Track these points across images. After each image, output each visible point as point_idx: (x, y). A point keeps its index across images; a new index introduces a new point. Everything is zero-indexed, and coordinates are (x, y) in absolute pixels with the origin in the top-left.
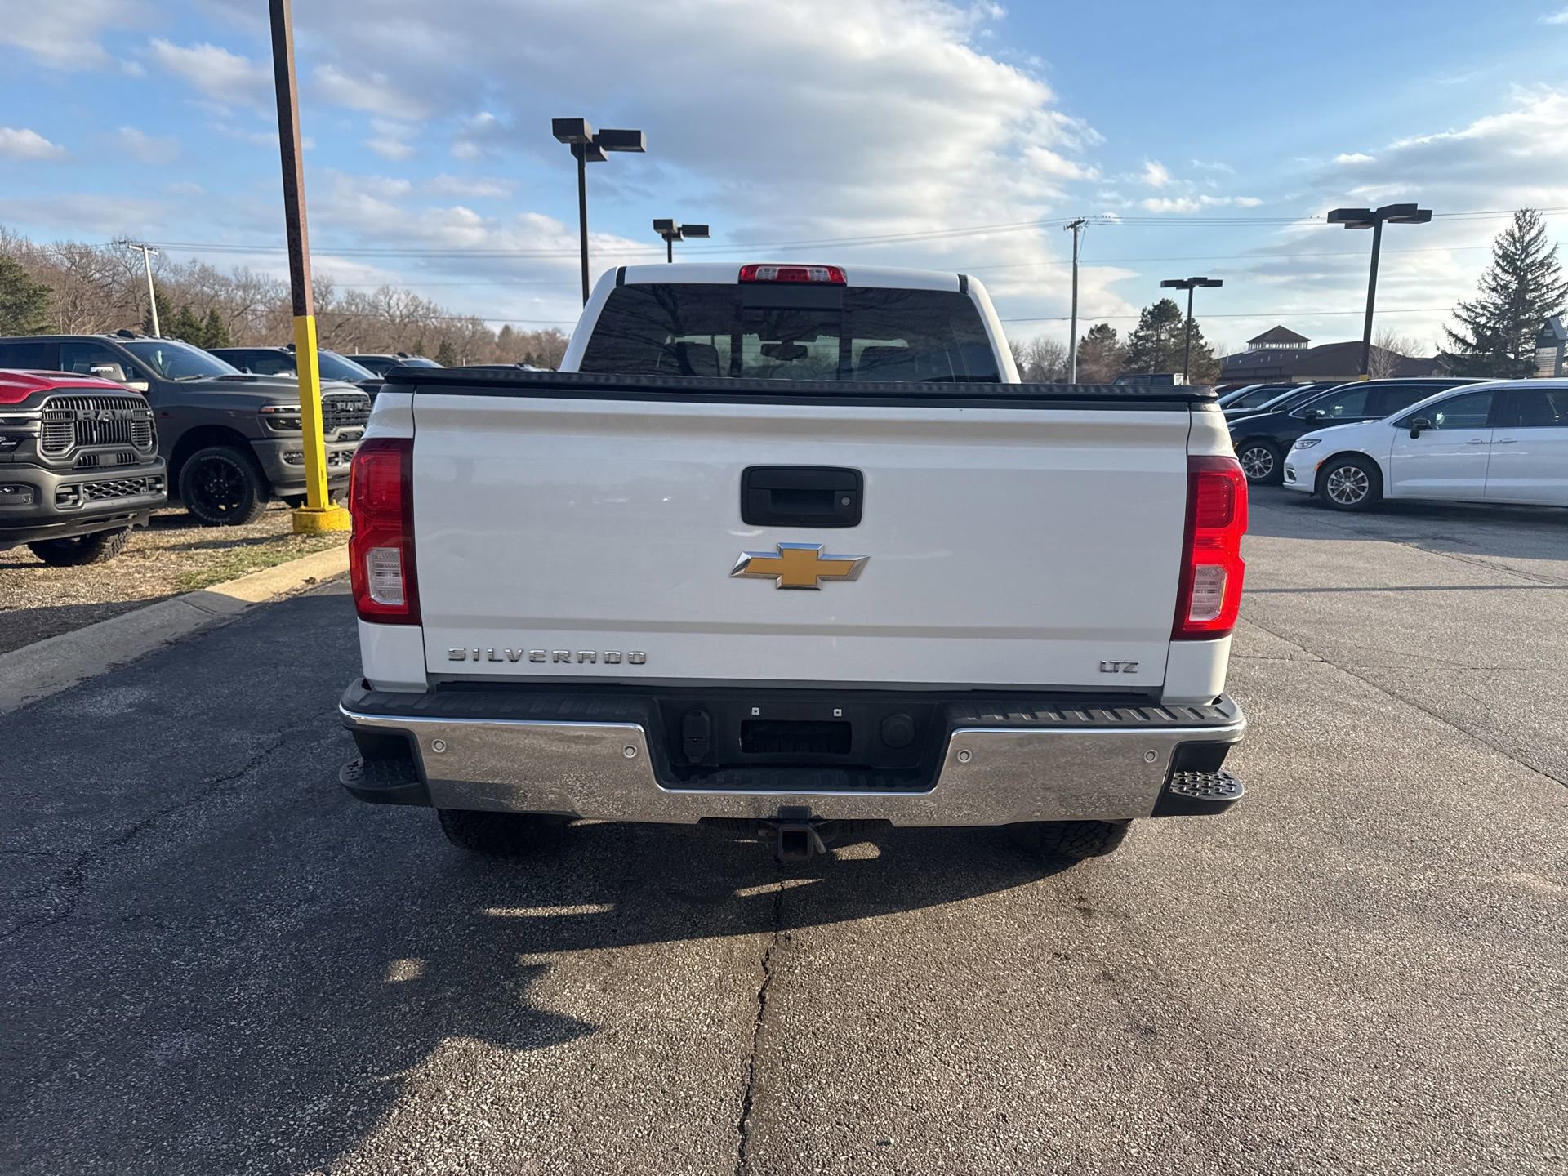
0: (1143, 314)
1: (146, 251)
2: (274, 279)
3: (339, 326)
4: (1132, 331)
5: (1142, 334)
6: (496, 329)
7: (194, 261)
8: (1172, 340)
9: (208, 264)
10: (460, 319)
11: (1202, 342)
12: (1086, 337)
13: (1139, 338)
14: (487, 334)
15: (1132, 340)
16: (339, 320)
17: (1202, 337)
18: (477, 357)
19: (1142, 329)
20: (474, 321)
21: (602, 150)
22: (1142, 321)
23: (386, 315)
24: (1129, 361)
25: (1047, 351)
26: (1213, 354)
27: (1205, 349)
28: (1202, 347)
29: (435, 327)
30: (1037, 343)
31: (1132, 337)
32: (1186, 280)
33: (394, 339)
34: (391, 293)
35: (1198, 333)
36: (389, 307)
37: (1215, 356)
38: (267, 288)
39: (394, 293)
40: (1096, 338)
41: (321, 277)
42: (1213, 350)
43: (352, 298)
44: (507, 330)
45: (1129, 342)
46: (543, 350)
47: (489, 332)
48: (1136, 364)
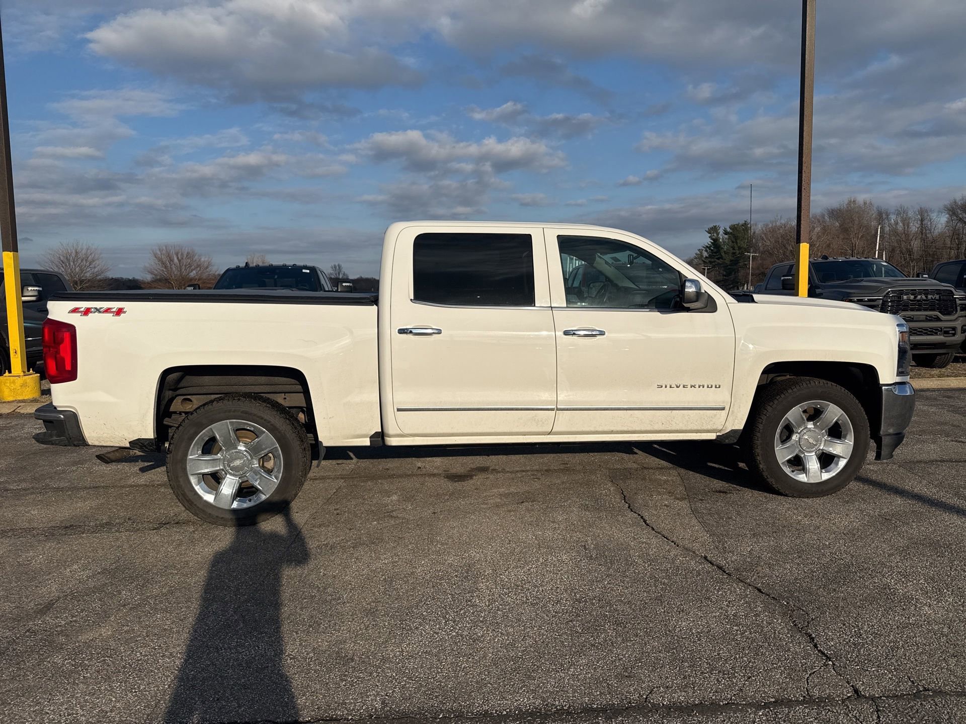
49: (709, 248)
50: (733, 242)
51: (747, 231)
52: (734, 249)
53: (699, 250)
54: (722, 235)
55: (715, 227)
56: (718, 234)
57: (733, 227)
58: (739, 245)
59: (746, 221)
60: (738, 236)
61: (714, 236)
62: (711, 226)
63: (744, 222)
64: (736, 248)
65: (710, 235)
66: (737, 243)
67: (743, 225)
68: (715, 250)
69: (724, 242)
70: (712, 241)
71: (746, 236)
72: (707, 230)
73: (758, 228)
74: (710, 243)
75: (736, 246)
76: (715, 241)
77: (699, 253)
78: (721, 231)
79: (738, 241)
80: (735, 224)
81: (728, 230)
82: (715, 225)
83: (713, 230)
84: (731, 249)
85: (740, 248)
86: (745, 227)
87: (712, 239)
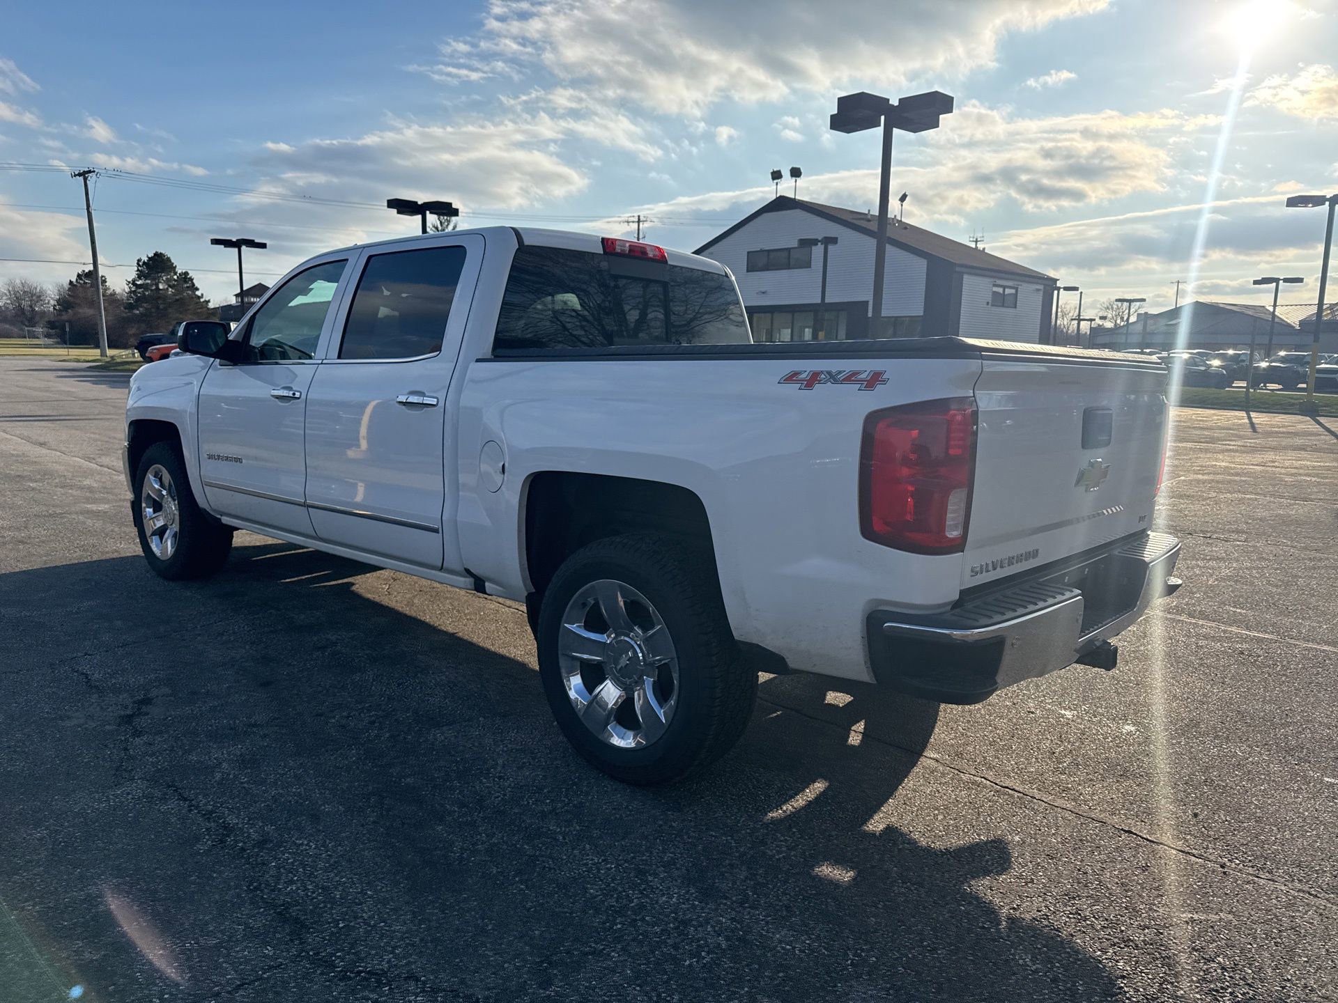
0: (138, 264)
4: (130, 280)
5: (139, 283)
8: (170, 289)
11: (198, 293)
12: (74, 280)
13: (138, 286)
15: (130, 288)
17: (197, 289)
19: (139, 277)
22: (138, 270)
24: (130, 307)
25: (25, 292)
26: (210, 304)
27: (202, 300)
28: (199, 298)
30: (11, 283)
31: (130, 285)
32: (234, 240)
35: (193, 285)
37: (211, 305)
40: (85, 283)
42: (209, 301)
45: (127, 290)
48: (138, 310)
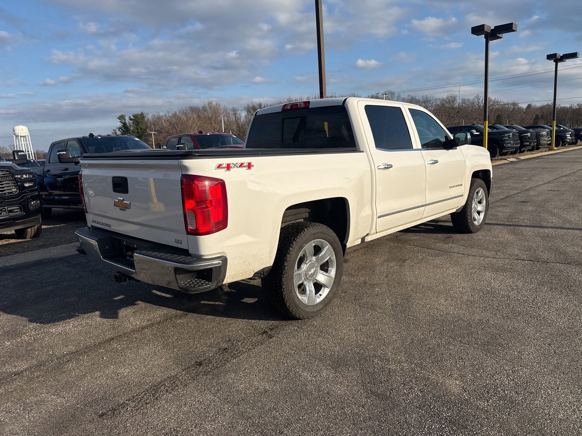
1: (384, 96)
2: (436, 98)
3: (458, 112)
6: (524, 106)
7: (409, 95)
9: (414, 96)
10: (508, 104)
14: (520, 109)
16: (458, 110)
18: (514, 119)
20: (514, 104)
21: (498, 35)
23: (477, 106)
29: (497, 108)
33: (479, 115)
34: (479, 97)
36: (479, 103)
38: (433, 101)
39: (481, 97)
41: (453, 94)
43: (464, 101)
44: (529, 106)
46: (544, 113)
47: (520, 107)
49: (121, 128)
50: (136, 125)
51: (144, 118)
52: (137, 129)
53: (114, 130)
54: (128, 121)
55: (123, 115)
56: (125, 120)
57: (136, 116)
58: (140, 127)
59: (142, 112)
60: (139, 122)
61: (122, 121)
62: (119, 115)
63: (141, 113)
64: (139, 129)
65: (120, 120)
66: (139, 126)
67: (141, 115)
68: (125, 130)
69: (130, 125)
70: (123, 125)
71: (144, 122)
72: (118, 117)
73: (149, 116)
74: (121, 126)
75: (138, 127)
76: (124, 124)
77: (114, 132)
78: (127, 119)
79: (139, 124)
80: (136, 114)
81: (132, 117)
82: (122, 114)
83: (122, 118)
84: (136, 129)
85: (141, 129)
86: (142, 116)
87: (122, 123)
